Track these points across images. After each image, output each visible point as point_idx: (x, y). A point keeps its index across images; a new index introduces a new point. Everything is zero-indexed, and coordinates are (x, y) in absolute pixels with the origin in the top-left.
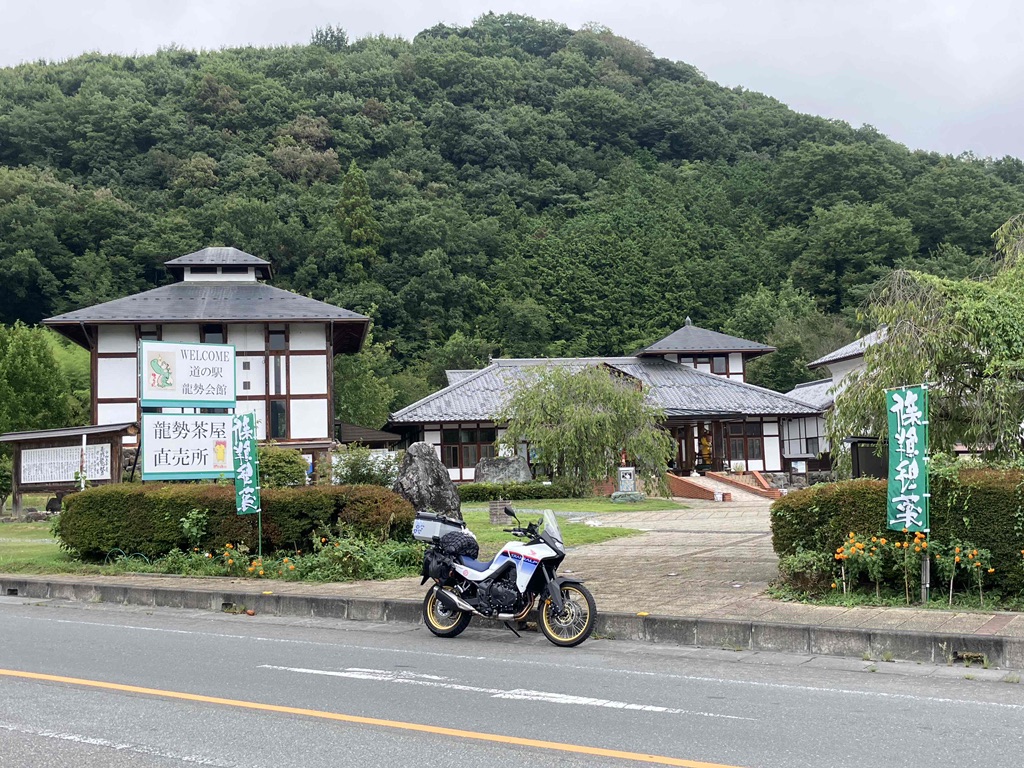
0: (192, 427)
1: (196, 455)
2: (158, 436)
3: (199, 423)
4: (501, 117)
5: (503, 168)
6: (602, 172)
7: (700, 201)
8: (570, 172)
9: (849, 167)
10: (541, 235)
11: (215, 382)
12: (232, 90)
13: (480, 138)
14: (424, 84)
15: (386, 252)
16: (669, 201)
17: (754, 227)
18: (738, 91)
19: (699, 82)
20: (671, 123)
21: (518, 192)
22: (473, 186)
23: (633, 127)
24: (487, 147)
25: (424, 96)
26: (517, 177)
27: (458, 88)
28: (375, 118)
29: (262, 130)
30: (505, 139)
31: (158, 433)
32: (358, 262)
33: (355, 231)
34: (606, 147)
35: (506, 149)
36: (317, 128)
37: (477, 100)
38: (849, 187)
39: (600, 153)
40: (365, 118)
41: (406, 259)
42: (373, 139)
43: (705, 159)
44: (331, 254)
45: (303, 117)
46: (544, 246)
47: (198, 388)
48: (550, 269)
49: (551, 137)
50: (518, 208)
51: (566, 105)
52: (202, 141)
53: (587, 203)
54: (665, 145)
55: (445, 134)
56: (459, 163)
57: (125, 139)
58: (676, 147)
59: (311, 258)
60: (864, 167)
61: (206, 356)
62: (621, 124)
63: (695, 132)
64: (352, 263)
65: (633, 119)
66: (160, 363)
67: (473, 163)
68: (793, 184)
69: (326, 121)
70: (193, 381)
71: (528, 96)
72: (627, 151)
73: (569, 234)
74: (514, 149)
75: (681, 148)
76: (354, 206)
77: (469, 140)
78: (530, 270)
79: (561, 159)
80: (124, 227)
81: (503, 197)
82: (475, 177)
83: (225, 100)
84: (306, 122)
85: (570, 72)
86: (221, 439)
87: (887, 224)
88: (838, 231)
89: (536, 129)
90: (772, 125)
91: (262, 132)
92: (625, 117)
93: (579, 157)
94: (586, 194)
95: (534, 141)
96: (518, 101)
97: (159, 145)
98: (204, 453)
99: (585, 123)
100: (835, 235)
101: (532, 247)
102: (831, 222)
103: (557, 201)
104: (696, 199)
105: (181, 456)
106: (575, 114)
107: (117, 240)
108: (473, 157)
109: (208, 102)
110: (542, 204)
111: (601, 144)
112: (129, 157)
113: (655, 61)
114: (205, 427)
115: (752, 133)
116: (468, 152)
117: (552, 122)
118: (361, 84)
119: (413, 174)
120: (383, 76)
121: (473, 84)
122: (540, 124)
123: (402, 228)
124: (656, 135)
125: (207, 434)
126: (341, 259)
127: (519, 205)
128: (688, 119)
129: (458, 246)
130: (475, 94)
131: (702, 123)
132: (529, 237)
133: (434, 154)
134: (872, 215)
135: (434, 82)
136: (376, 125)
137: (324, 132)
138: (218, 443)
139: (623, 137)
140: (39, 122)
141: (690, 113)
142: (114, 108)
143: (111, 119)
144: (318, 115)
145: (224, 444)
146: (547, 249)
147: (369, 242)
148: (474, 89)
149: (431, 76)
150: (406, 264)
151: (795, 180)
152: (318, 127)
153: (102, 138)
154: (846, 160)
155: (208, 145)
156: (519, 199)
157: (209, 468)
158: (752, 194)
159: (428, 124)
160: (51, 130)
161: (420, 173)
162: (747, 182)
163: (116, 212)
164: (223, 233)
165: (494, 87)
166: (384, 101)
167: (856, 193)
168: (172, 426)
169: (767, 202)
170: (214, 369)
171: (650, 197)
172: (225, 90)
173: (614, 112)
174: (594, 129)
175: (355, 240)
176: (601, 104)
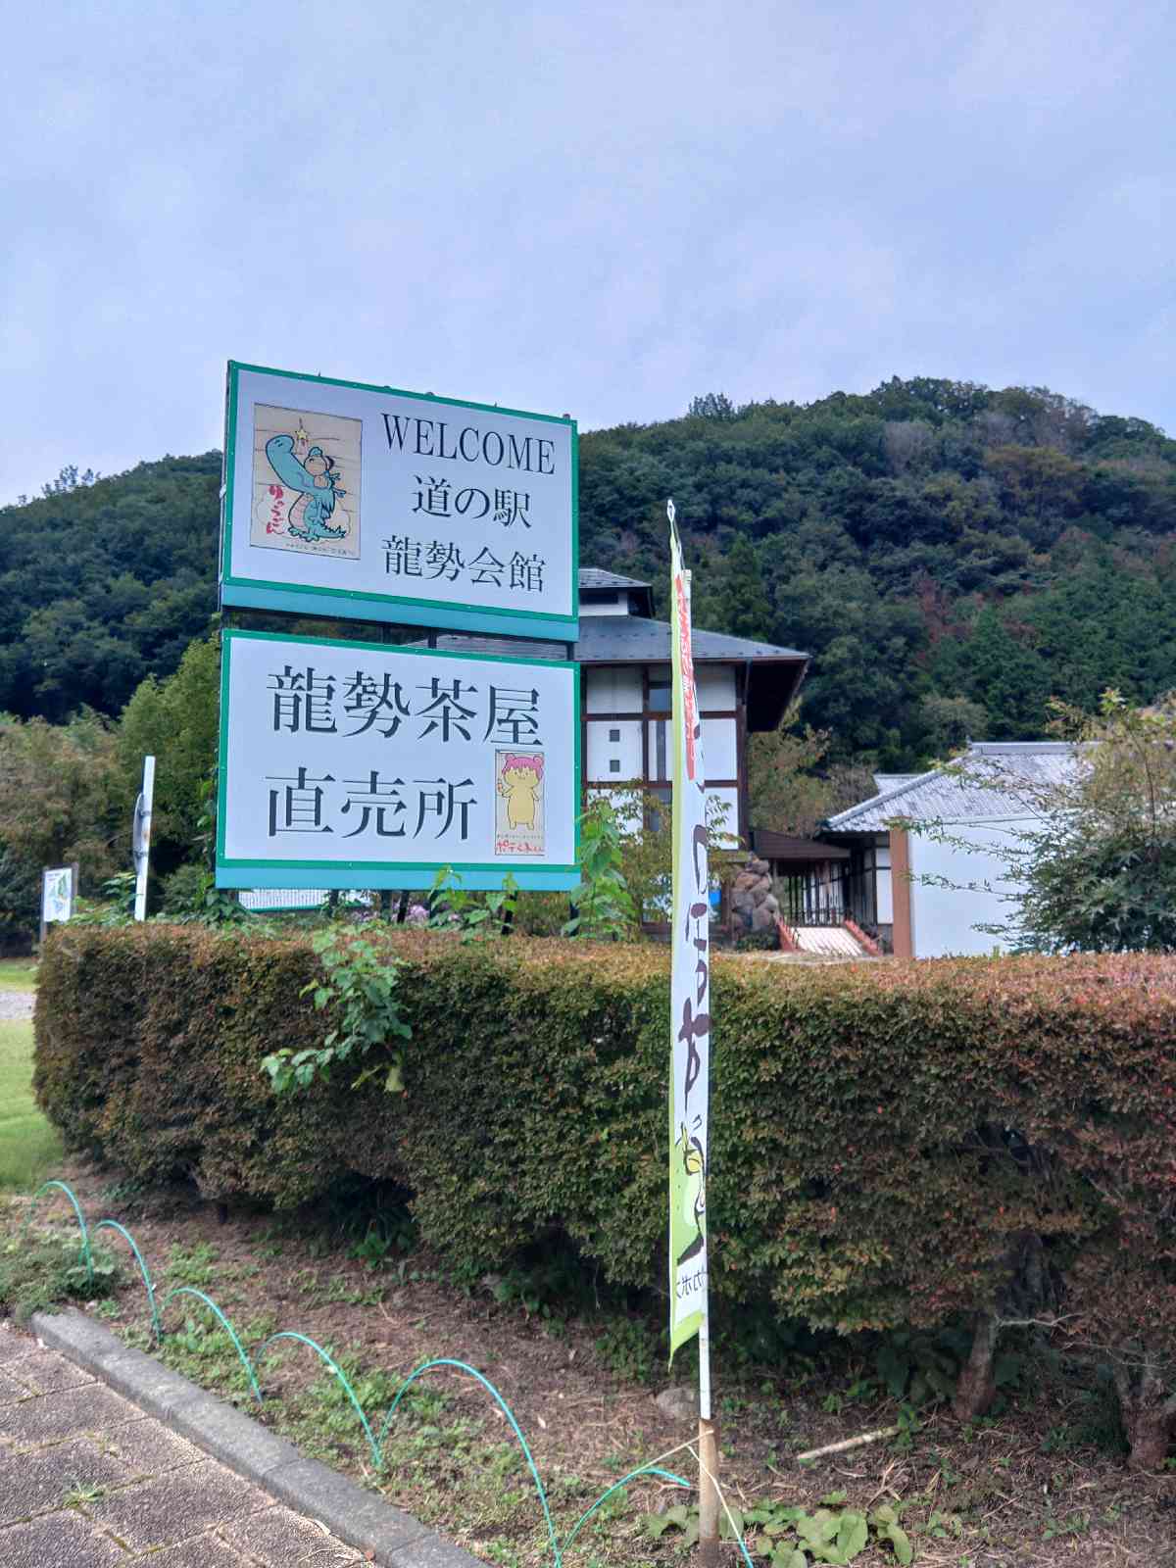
0: (417, 698)
1: (431, 802)
2: (287, 719)
3: (446, 684)
11: (505, 541)
31: (287, 709)
47: (445, 556)
61: (473, 445)
66: (302, 452)
70: (425, 529)
86: (525, 747)
98: (461, 795)
105: (373, 801)
114: (465, 700)
118: (750, 454)
120: (776, 445)
125: (477, 725)
138: (513, 762)
145: (536, 765)
157: (479, 850)
168: (341, 690)
170: (501, 496)
176: (1040, 462)
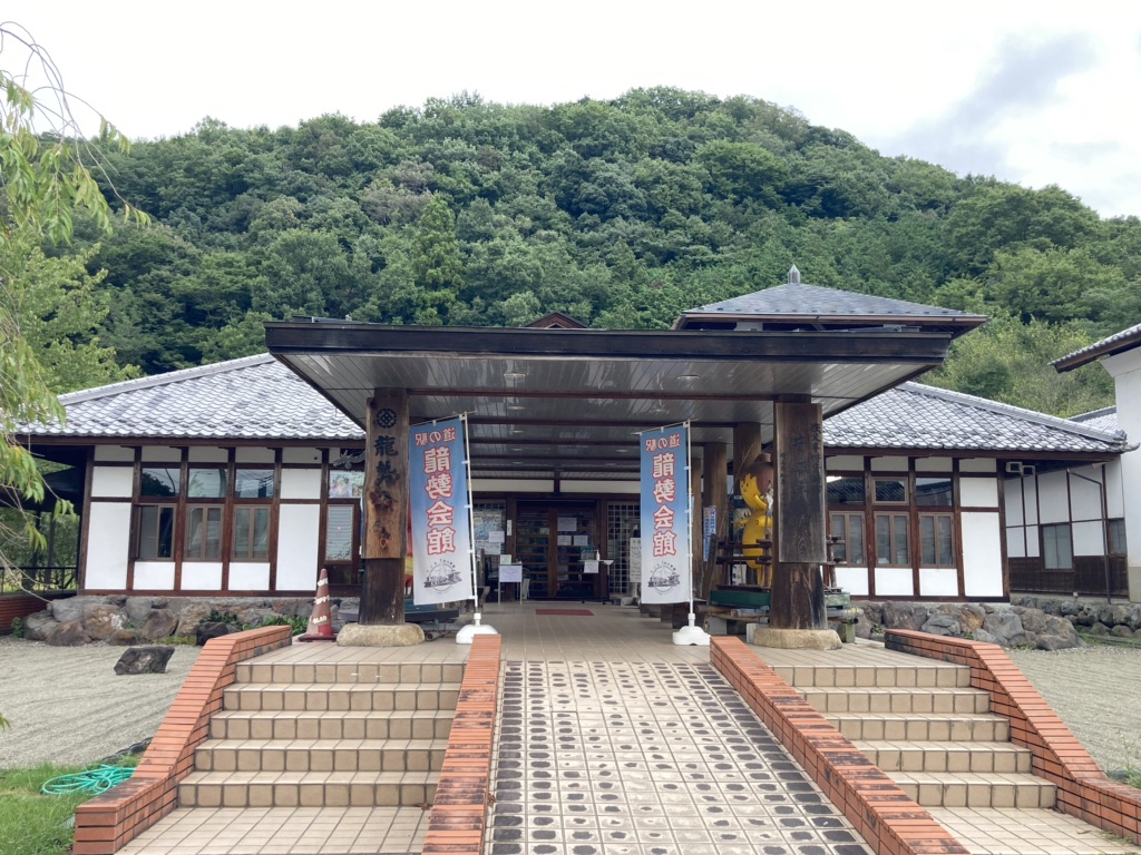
4: (630, 167)
5: (626, 218)
6: (741, 226)
7: (854, 254)
8: (703, 224)
9: (1037, 212)
10: (659, 284)
12: (334, 136)
13: (601, 185)
14: (550, 136)
15: (466, 296)
16: (817, 254)
17: (918, 282)
18: (901, 159)
19: (858, 148)
20: (824, 178)
21: (639, 241)
22: (587, 236)
23: (780, 181)
24: (609, 195)
25: (547, 148)
26: (640, 226)
27: (586, 141)
28: (488, 165)
29: (361, 175)
30: (629, 187)
32: (432, 306)
33: (430, 271)
34: (748, 201)
35: (631, 198)
36: (419, 173)
37: (607, 153)
38: (1039, 234)
39: (740, 207)
40: (475, 164)
41: (491, 305)
42: (481, 185)
43: (861, 214)
44: (397, 295)
45: (407, 162)
46: (661, 295)
48: (666, 322)
49: (683, 187)
50: (637, 258)
51: (705, 157)
52: (292, 185)
53: (720, 256)
54: (816, 202)
55: (564, 182)
56: (576, 213)
57: (215, 184)
58: (829, 205)
59: (373, 299)
60: (1057, 211)
62: (767, 176)
63: (852, 188)
64: (424, 308)
65: (780, 173)
67: (591, 212)
68: (967, 234)
69: (432, 167)
71: (665, 152)
72: (771, 205)
73: (692, 283)
74: (639, 198)
75: (834, 204)
76: (432, 242)
77: (589, 188)
78: (640, 322)
79: (693, 210)
80: (171, 262)
81: (620, 245)
82: (592, 227)
83: (328, 145)
84: (410, 166)
85: (714, 130)
87: (1091, 272)
88: (1027, 277)
89: (667, 179)
90: (939, 187)
91: (360, 177)
92: (770, 169)
93: (715, 210)
94: (721, 248)
95: (663, 190)
96: (653, 156)
97: (250, 191)
99: (727, 176)
100: (1024, 282)
101: (647, 299)
102: (1018, 268)
103: (685, 252)
104: (849, 251)
106: (715, 166)
107: (157, 275)
108: (593, 206)
109: (310, 148)
110: (667, 257)
111: (742, 198)
112: (217, 204)
113: (810, 128)
115: (917, 194)
116: (587, 200)
117: (687, 172)
118: (478, 133)
119: (519, 219)
120: (504, 126)
121: (604, 137)
122: (672, 173)
123: (488, 268)
124: (806, 191)
126: (409, 301)
127: (638, 256)
128: (843, 175)
129: (555, 293)
130: (605, 147)
131: (859, 179)
132: (644, 288)
133: (548, 201)
134: (1071, 261)
135: (561, 135)
136: (488, 173)
137: (428, 177)
139: (768, 189)
140: (130, 168)
141: (847, 169)
142: (208, 154)
143: (202, 164)
144: (424, 160)
146: (664, 299)
147: (447, 284)
148: (605, 142)
149: (558, 128)
150: (491, 311)
151: (970, 228)
152: (422, 172)
153: (193, 184)
154: (1034, 202)
155: (300, 189)
156: (639, 249)
158: (915, 249)
159: (547, 174)
160: (140, 175)
161: (528, 219)
162: (910, 238)
163: (163, 247)
164: (270, 267)
165: (627, 141)
166: (501, 149)
167: (1048, 240)
169: (935, 258)
171: (795, 250)
172: (327, 135)
173: (760, 163)
174: (734, 181)
175: (430, 281)
176: (744, 156)
